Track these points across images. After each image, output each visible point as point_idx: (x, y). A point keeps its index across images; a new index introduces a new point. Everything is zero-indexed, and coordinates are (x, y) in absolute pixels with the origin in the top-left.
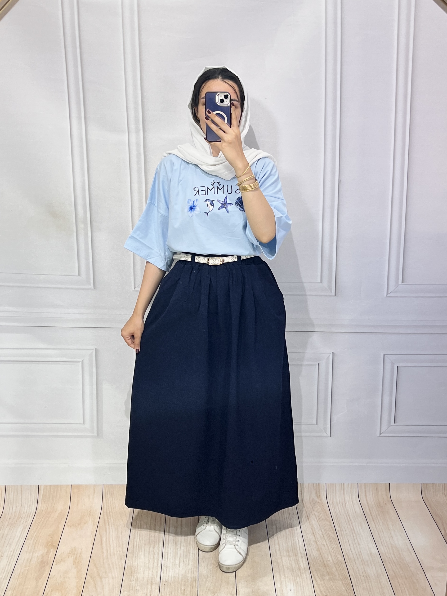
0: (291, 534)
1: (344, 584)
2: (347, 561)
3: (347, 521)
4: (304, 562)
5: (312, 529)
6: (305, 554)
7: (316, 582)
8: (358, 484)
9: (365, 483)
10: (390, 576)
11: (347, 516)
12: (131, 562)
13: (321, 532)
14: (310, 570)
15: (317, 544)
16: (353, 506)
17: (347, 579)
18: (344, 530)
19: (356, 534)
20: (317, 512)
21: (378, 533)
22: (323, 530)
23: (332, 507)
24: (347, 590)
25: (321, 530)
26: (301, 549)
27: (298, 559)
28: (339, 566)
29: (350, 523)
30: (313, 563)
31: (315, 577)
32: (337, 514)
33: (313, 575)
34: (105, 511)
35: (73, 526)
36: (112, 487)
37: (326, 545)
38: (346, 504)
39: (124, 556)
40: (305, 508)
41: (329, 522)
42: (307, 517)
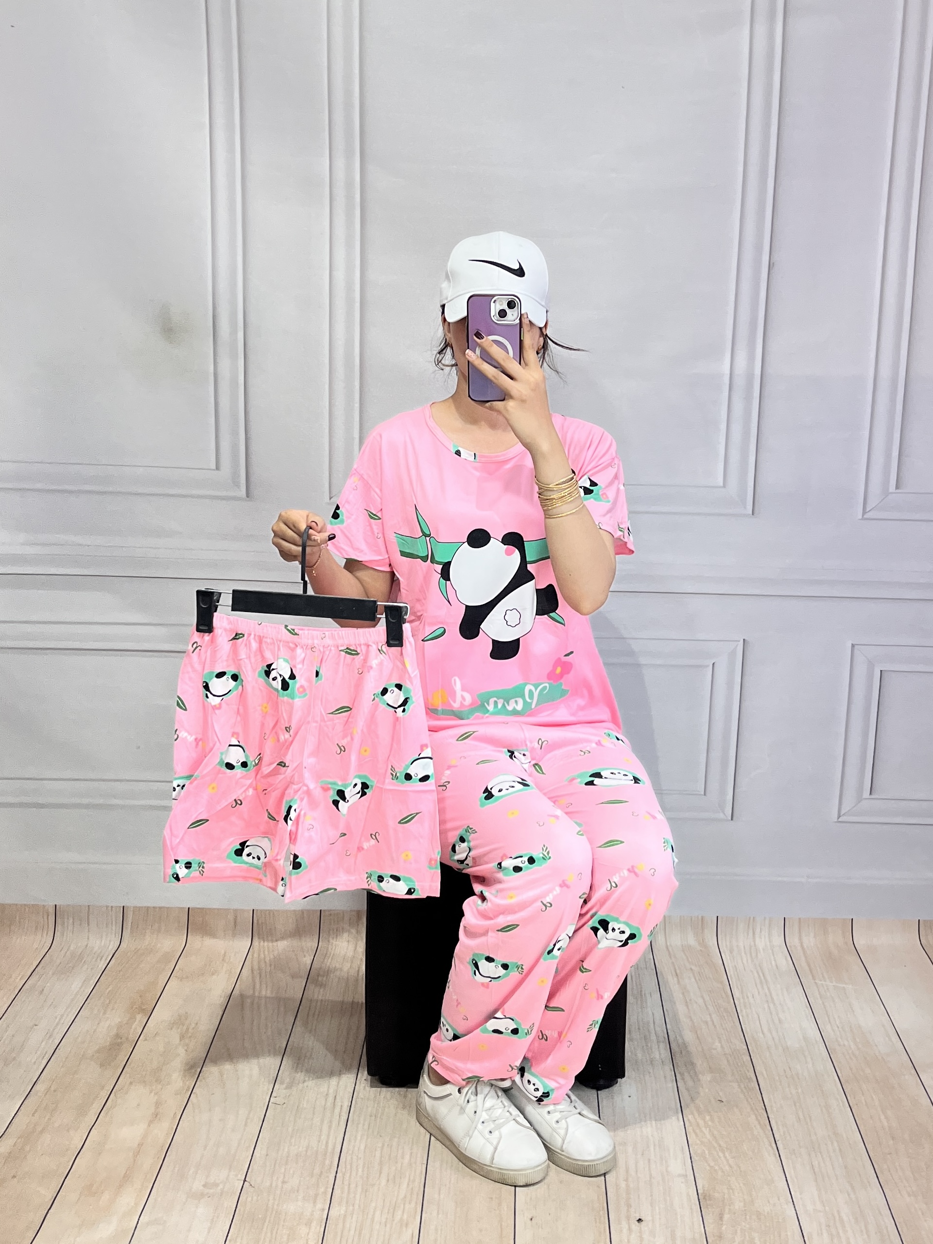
0: (639, 1002)
1: (744, 1090)
2: (753, 1050)
3: (758, 981)
4: (663, 1051)
5: (683, 994)
6: (664, 1038)
7: (685, 1083)
8: (785, 918)
9: (800, 919)
10: (842, 1077)
11: (758, 974)
12: (301, 1042)
13: (700, 1001)
14: (673, 1065)
15: (691, 1020)
16: (772, 957)
17: (750, 1080)
18: (750, 995)
19: (774, 1004)
20: (696, 966)
21: (823, 1003)
22: (707, 998)
23: (728, 958)
24: (749, 1100)
25: (702, 997)
26: (658, 1029)
27: (649, 1045)
28: (735, 1058)
29: (765, 987)
30: (681, 1053)
31: (682, 1074)
32: (738, 971)
33: (680, 1073)
34: (256, 955)
35: (187, 977)
36: (271, 914)
37: (710, 1023)
38: (759, 954)
39: (286, 1030)
40: (670, 957)
41: (722, 982)
42: (674, 973)
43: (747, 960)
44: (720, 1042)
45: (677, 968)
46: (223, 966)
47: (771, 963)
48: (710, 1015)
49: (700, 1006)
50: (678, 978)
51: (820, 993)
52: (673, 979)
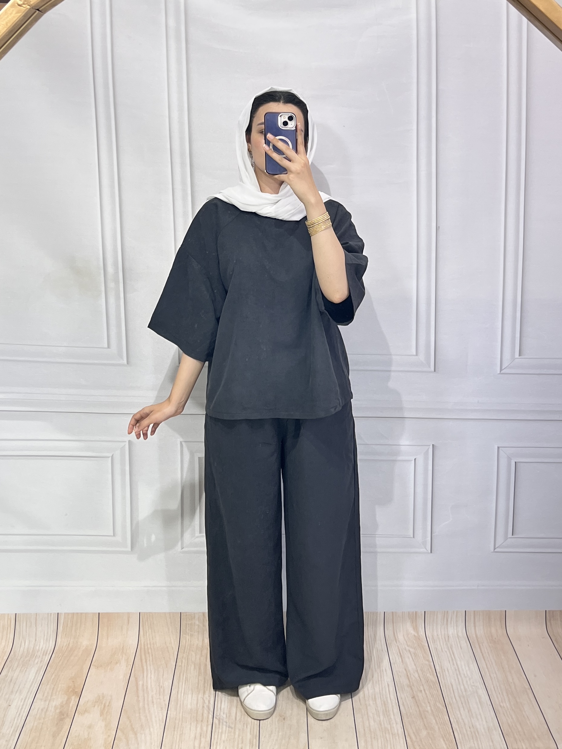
2: (450, 712)
4: (396, 715)
5: (405, 670)
6: (396, 703)
8: (465, 611)
9: (474, 611)
11: (450, 654)
13: (417, 675)
14: (402, 724)
15: (412, 689)
16: (458, 641)
17: (450, 735)
18: (445, 670)
19: (461, 676)
21: (490, 676)
22: (420, 672)
23: (432, 642)
26: (391, 696)
27: (387, 709)
29: (455, 663)
30: (407, 715)
31: (408, 733)
32: (438, 650)
33: (407, 730)
34: (143, 647)
35: (101, 666)
36: (151, 615)
37: (423, 691)
38: (449, 637)
39: (165, 705)
40: (397, 643)
41: (428, 661)
42: (399, 654)
43: (443, 644)
44: (430, 706)
45: (401, 650)
46: (122, 656)
47: (457, 645)
48: (423, 685)
49: (416, 678)
50: (402, 659)
51: (487, 668)
52: (399, 659)
